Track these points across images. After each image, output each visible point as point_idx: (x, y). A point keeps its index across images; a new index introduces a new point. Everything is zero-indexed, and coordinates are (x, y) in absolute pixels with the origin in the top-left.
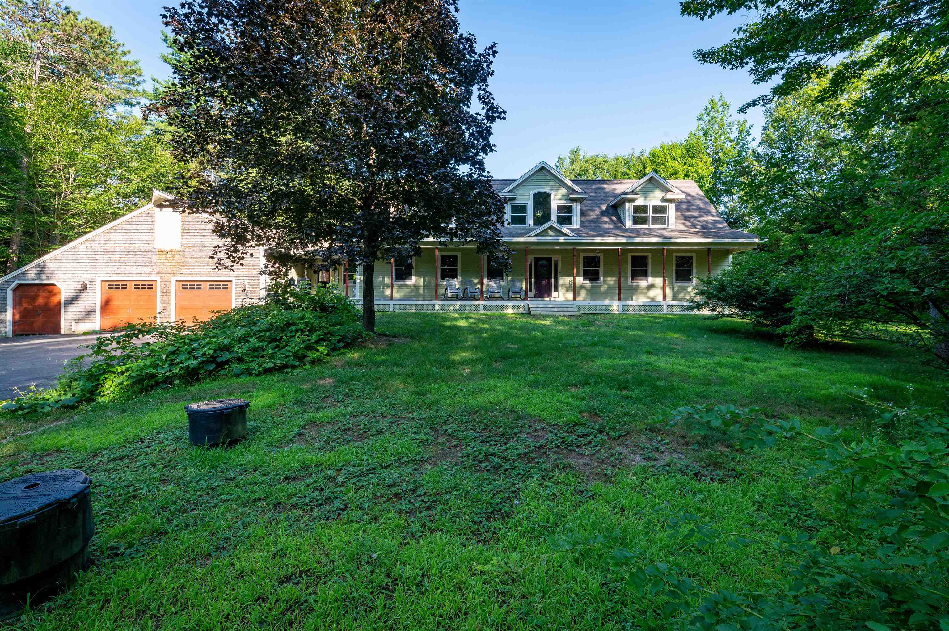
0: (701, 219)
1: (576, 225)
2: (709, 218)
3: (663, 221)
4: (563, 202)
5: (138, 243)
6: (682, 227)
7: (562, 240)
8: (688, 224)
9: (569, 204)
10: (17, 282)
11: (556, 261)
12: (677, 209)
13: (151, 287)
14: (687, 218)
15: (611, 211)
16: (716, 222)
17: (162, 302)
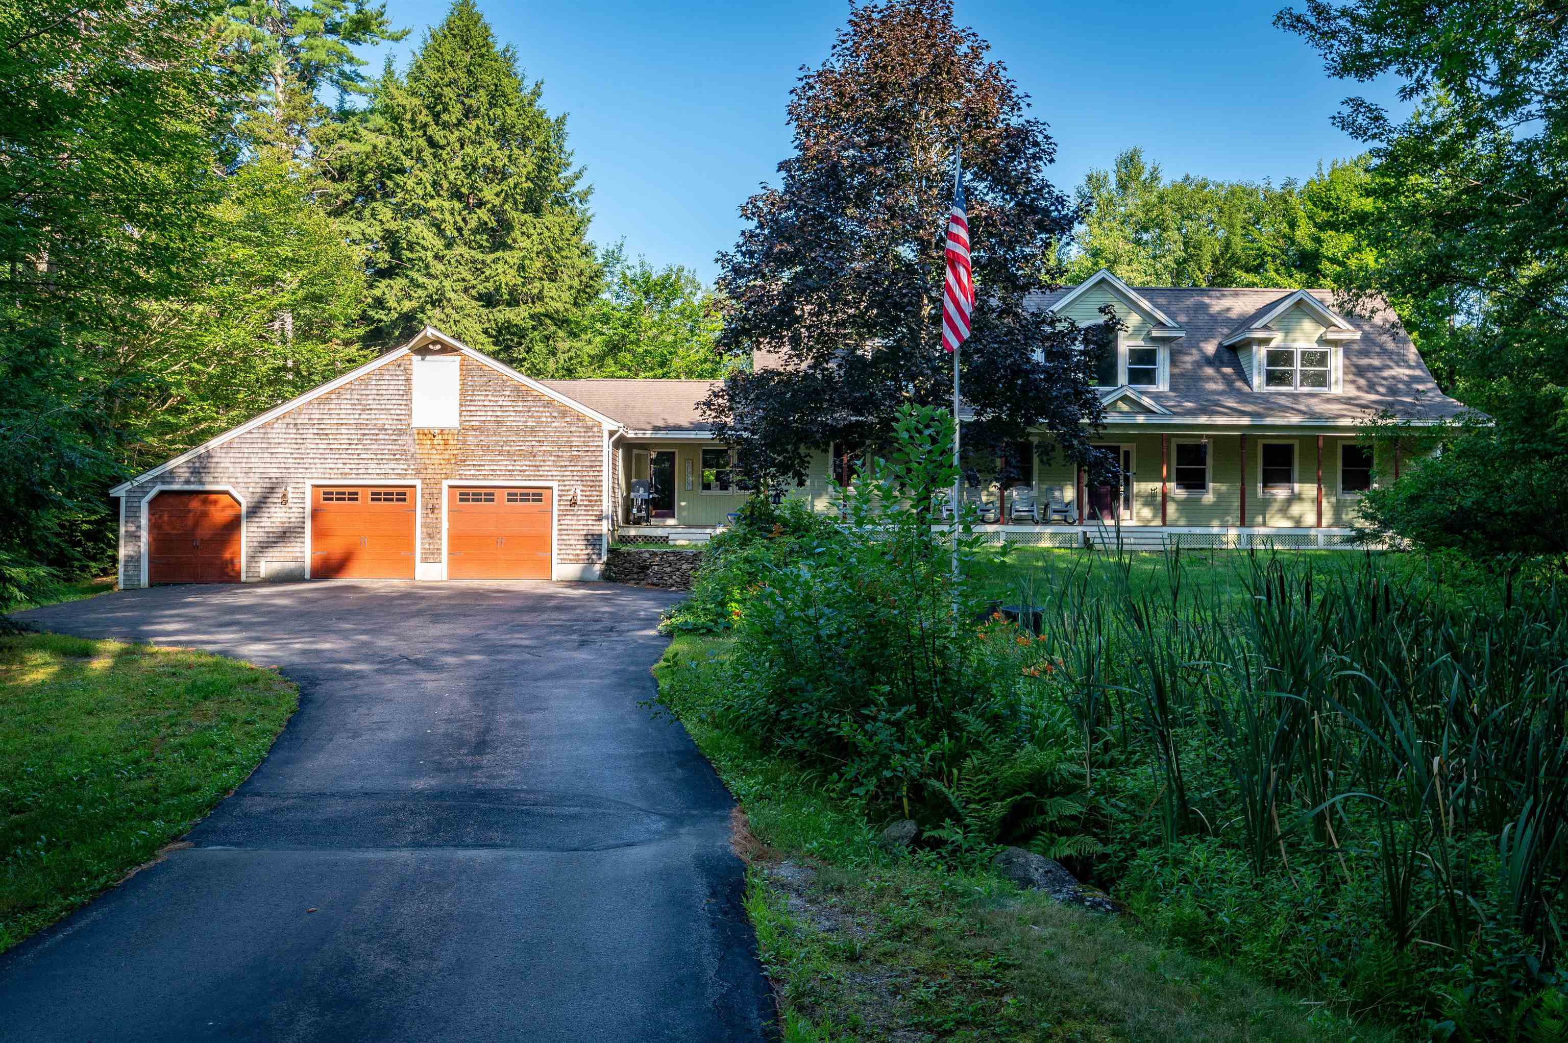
0: (1386, 373)
1: (1162, 386)
2: (1402, 372)
3: (1321, 380)
4: (1139, 343)
5: (383, 418)
6: (1352, 392)
7: (1141, 419)
8: (1362, 382)
9: (1149, 346)
10: (159, 487)
11: (1127, 454)
12: (1346, 355)
13: (401, 497)
14: (1360, 371)
15: (1226, 356)
16: (1415, 379)
17: (424, 525)
